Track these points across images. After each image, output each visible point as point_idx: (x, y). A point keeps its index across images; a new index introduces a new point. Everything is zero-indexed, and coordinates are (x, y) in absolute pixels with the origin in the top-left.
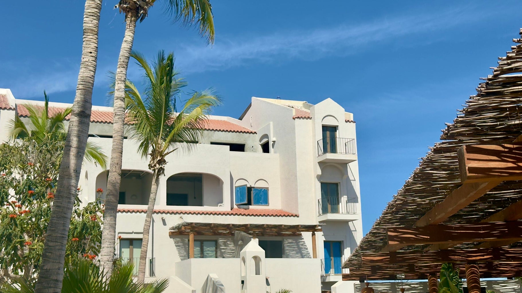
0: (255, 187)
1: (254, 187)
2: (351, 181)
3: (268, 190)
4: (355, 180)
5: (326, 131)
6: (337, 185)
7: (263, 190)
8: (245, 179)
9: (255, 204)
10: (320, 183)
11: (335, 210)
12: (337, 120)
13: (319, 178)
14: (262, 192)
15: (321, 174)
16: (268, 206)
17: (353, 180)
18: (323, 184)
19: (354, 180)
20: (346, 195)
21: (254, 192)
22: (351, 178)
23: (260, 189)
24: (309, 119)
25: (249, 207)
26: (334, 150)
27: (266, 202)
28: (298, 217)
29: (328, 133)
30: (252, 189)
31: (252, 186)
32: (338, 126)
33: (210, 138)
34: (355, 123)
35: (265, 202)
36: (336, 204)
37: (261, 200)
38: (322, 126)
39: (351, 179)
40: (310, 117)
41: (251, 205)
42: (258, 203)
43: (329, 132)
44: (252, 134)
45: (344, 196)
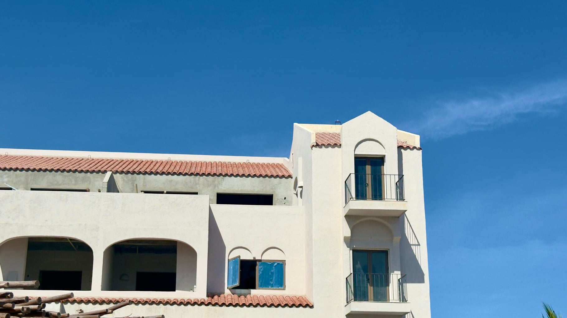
0: (262, 259)
1: (260, 261)
2: (412, 246)
3: (284, 265)
4: (419, 245)
5: (365, 165)
6: (386, 253)
7: (276, 264)
8: (246, 247)
9: (260, 287)
10: (351, 251)
11: (382, 297)
12: (383, 146)
13: (349, 242)
14: (274, 267)
15: (350, 235)
16: (284, 289)
17: (415, 245)
18: (356, 253)
19: (417, 245)
20: (399, 271)
21: (260, 267)
22: (412, 240)
23: (270, 263)
24: (336, 148)
25: (251, 291)
26: (378, 195)
27: (280, 283)
28: (312, 307)
29: (368, 168)
30: (258, 263)
31: (257, 258)
32: (385, 156)
33: (216, 188)
34: (421, 151)
35: (278, 285)
36: (382, 286)
37: (272, 280)
38: (355, 158)
39: (412, 243)
40: (338, 144)
41: (254, 288)
42: (266, 285)
43: (370, 166)
44: (284, 179)
45: (396, 272)
